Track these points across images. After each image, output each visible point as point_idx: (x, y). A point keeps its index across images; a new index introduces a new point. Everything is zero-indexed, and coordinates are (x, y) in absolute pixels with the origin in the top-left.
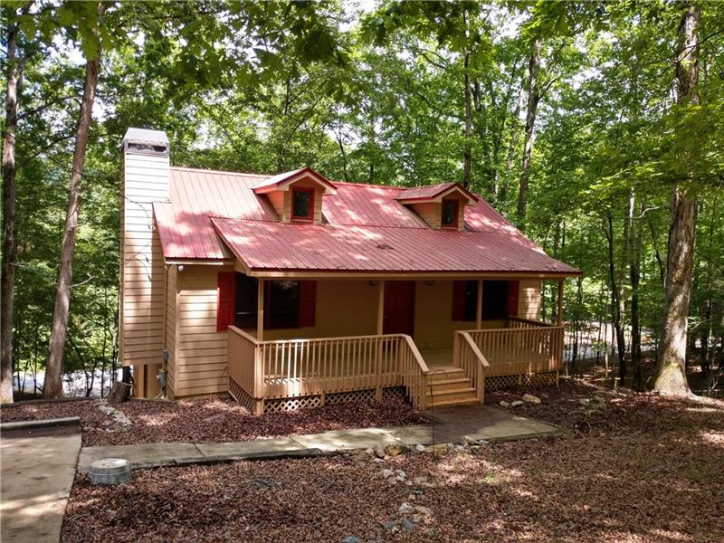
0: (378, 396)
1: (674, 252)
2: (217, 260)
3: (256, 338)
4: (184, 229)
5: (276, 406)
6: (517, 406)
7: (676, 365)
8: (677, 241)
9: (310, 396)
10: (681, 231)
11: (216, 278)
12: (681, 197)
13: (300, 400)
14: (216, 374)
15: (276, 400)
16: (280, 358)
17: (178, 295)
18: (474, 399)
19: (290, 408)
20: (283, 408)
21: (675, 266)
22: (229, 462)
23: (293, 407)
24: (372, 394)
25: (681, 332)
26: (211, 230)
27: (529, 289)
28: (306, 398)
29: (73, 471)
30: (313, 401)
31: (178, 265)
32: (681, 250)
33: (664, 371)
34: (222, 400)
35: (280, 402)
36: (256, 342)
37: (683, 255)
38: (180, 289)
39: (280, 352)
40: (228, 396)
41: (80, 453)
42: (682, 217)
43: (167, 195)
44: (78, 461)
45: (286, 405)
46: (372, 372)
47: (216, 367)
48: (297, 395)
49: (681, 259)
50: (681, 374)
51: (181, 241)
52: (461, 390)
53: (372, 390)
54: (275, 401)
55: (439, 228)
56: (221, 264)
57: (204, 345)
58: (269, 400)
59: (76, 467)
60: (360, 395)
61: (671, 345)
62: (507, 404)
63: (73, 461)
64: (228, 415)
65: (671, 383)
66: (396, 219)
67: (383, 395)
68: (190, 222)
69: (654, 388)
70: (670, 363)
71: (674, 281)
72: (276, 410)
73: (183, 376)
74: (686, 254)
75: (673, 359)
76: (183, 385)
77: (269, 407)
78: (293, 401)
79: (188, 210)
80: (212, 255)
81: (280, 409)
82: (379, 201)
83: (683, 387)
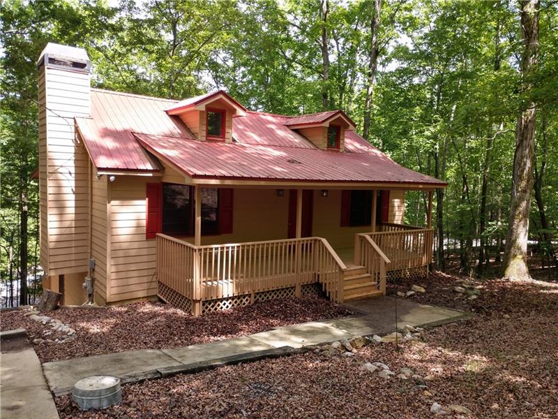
0: (298, 293)
1: (520, 167)
2: (147, 171)
3: (194, 243)
4: (109, 143)
5: (213, 307)
6: (411, 295)
7: (521, 257)
8: (522, 158)
9: (241, 296)
10: (526, 150)
11: (144, 189)
12: (526, 122)
13: (233, 299)
14: (145, 279)
15: (213, 300)
16: (216, 261)
17: (108, 205)
18: (377, 292)
19: (224, 307)
20: (219, 308)
21: (521, 178)
22: (212, 368)
23: (227, 307)
24: (292, 291)
25: (525, 230)
26: (136, 145)
27: (396, 200)
28: (239, 297)
29: (47, 394)
30: (244, 300)
31: (109, 176)
32: (525, 164)
33: (512, 262)
34: (153, 303)
35: (216, 302)
36: (195, 247)
37: (527, 169)
38: (111, 198)
39: (216, 256)
40: (157, 299)
41: (43, 370)
42: (526, 138)
43: (88, 110)
44: (47, 381)
45: (221, 304)
46: (293, 271)
47: (145, 273)
48: (231, 295)
49: (525, 172)
50: (524, 264)
51: (110, 154)
52: (366, 284)
53: (292, 288)
54: (211, 301)
55: (326, 149)
56: (151, 175)
57: (133, 252)
58: (207, 301)
59: (49, 388)
60: (283, 293)
61: (517, 241)
62: (403, 295)
63: (41, 381)
64: (168, 317)
65: (517, 272)
66: (290, 141)
67: (302, 291)
68: (115, 137)
69: (504, 276)
70: (516, 256)
71: (520, 189)
72: (213, 310)
73: (113, 283)
74: (529, 168)
75: (518, 252)
76: (114, 291)
77: (207, 308)
78: (227, 300)
79: (111, 127)
80: (141, 167)
81: (216, 309)
82: (273, 127)
83: (527, 275)
